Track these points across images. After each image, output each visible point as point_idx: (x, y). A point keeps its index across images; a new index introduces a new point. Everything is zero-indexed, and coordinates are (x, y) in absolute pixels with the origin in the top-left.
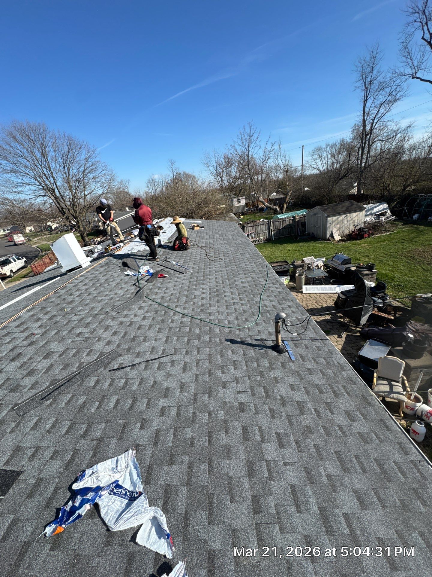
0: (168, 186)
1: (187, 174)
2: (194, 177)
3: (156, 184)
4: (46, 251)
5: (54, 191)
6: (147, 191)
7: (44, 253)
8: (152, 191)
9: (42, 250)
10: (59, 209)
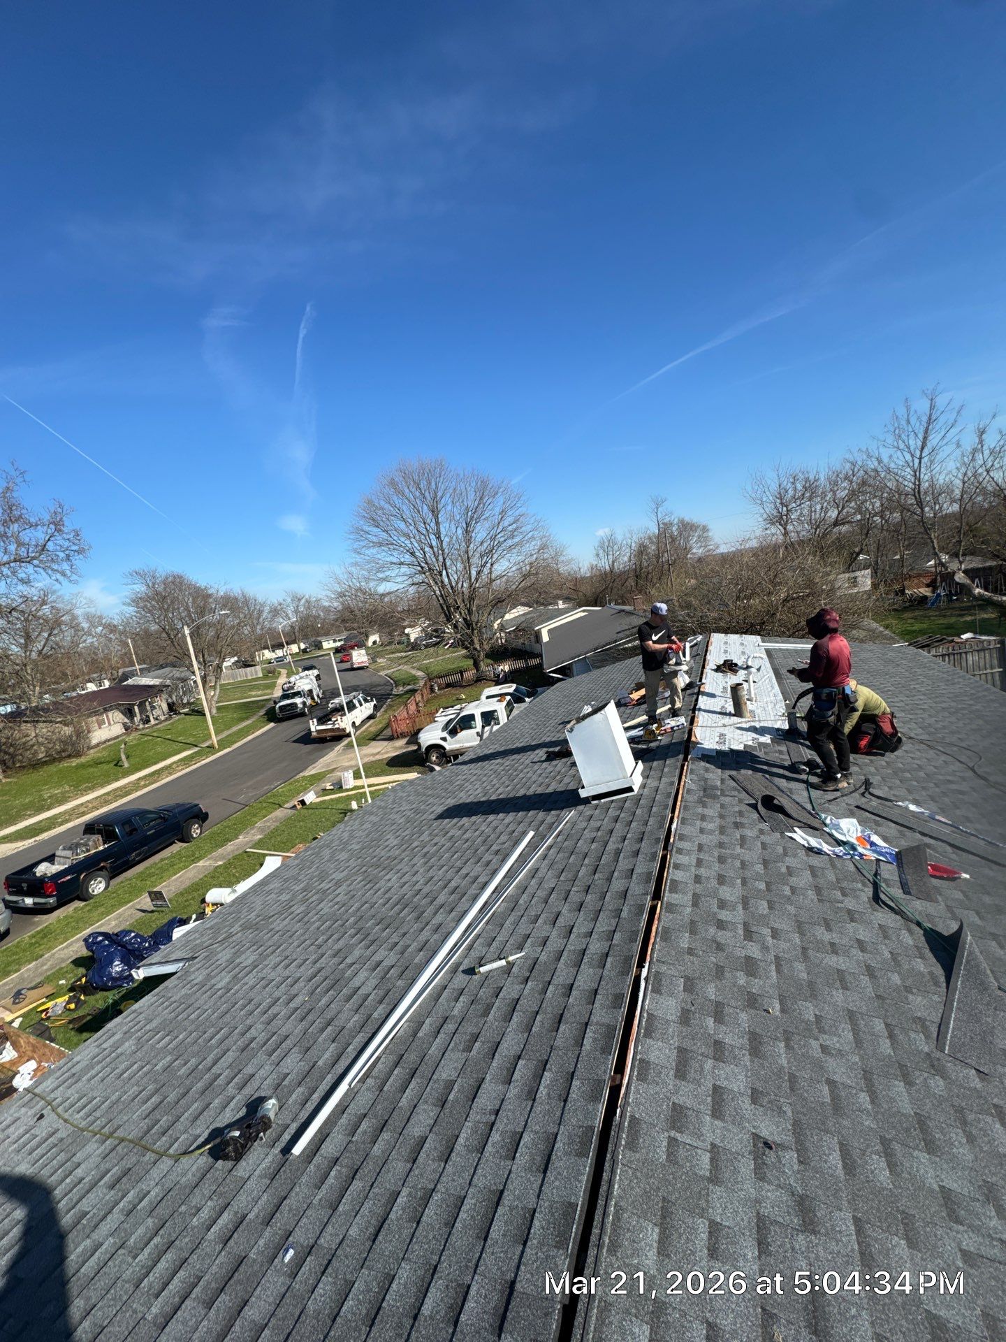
0: (642, 550)
1: (688, 523)
2: (705, 529)
3: (616, 547)
4: (404, 684)
5: (441, 575)
6: (595, 563)
7: (401, 688)
8: (605, 564)
9: (397, 684)
10: (442, 608)
